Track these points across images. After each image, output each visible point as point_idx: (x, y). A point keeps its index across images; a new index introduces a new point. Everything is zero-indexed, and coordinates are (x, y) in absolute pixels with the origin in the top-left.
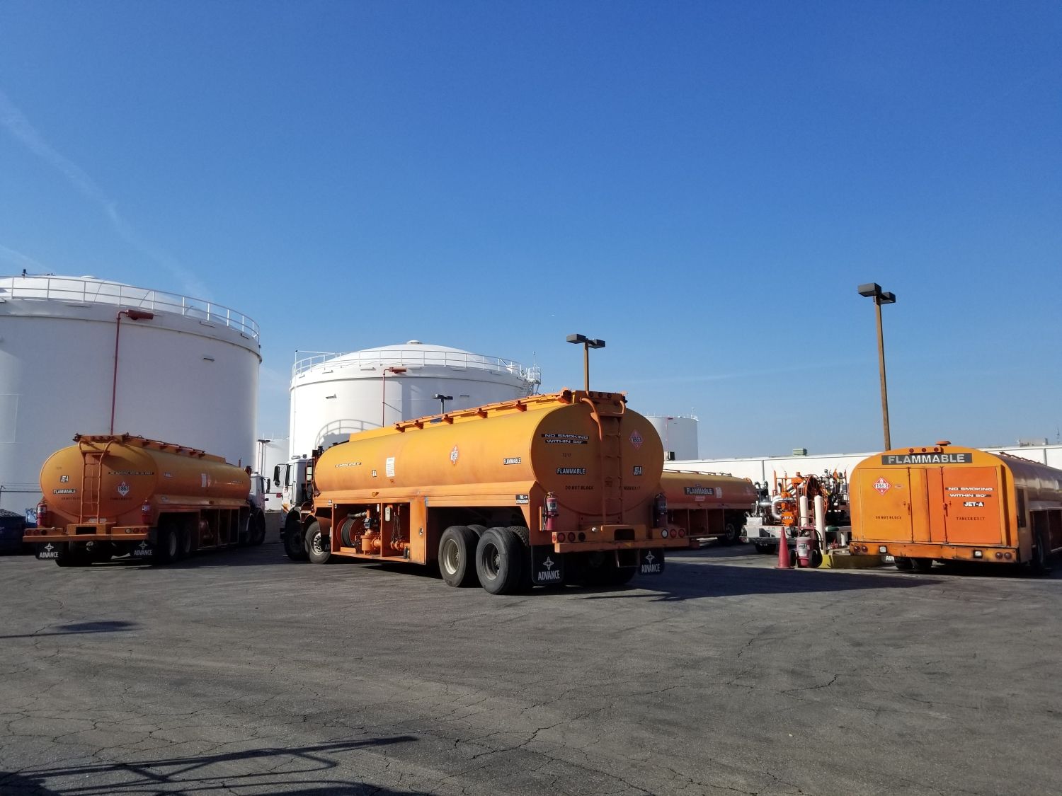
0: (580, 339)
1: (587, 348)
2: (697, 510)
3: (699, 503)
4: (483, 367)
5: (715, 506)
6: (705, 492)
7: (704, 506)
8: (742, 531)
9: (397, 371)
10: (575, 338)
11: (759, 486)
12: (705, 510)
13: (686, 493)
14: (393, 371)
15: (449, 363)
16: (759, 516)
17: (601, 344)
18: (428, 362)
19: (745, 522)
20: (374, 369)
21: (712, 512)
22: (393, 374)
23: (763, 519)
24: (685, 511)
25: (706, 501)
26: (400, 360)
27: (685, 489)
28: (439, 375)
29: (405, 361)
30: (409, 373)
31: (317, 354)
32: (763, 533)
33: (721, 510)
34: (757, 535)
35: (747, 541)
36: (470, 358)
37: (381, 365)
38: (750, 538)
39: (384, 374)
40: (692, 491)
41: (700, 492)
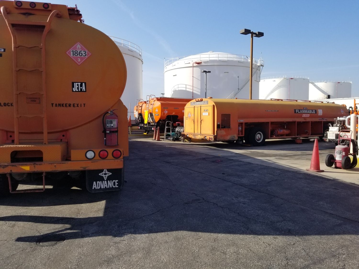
2: (304, 122)
3: (305, 118)
4: (235, 59)
5: (317, 120)
6: (310, 112)
7: (308, 120)
8: (325, 135)
9: (198, 63)
11: (352, 109)
12: (309, 122)
13: (295, 112)
14: (196, 63)
15: (220, 59)
16: (337, 126)
18: (211, 59)
19: (328, 129)
20: (189, 63)
21: (313, 123)
22: (197, 65)
23: (339, 128)
24: (295, 122)
25: (310, 117)
26: (199, 59)
28: (216, 64)
29: (201, 59)
30: (203, 64)
31: (170, 59)
32: (337, 136)
33: (322, 122)
34: (334, 138)
35: (327, 140)
36: (229, 56)
37: (192, 61)
38: (329, 139)
39: (193, 65)
40: (300, 111)
41: (306, 112)
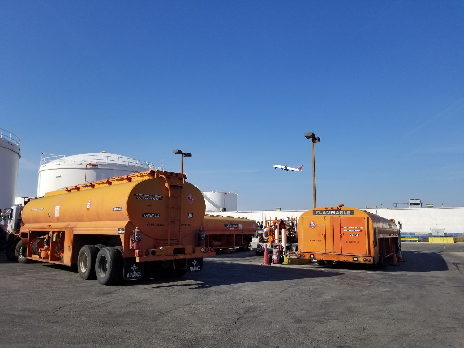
0: (179, 152)
1: (182, 157)
2: (230, 235)
3: (231, 231)
4: (137, 165)
5: (238, 233)
7: (233, 233)
8: (250, 245)
9: (93, 165)
10: (177, 151)
11: (259, 224)
12: (233, 235)
13: (225, 227)
14: (91, 165)
15: (120, 163)
16: (258, 238)
17: (189, 155)
18: (109, 162)
19: (251, 241)
20: (81, 164)
21: (237, 235)
22: (91, 167)
23: (259, 239)
24: (224, 235)
25: (234, 231)
26: (95, 160)
27: (225, 224)
28: (115, 168)
29: (97, 161)
30: (99, 167)
31: (53, 156)
32: (259, 246)
33: (241, 235)
34: (256, 247)
35: (252, 249)
36: (131, 160)
37: (85, 162)
38: (253, 248)
39: (86, 167)
40: (228, 226)
41: (232, 226)
